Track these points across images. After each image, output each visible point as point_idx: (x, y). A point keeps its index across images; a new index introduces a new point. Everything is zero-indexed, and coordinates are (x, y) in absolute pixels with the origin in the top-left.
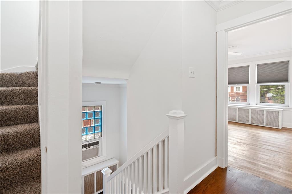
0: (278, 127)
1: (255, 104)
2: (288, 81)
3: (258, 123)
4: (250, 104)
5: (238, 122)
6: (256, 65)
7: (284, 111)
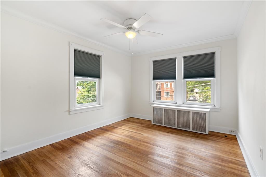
0: (204, 132)
1: (182, 104)
2: (214, 76)
3: (184, 127)
4: (177, 103)
5: (164, 126)
6: (182, 57)
7: (211, 111)
